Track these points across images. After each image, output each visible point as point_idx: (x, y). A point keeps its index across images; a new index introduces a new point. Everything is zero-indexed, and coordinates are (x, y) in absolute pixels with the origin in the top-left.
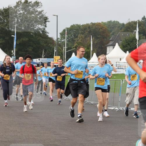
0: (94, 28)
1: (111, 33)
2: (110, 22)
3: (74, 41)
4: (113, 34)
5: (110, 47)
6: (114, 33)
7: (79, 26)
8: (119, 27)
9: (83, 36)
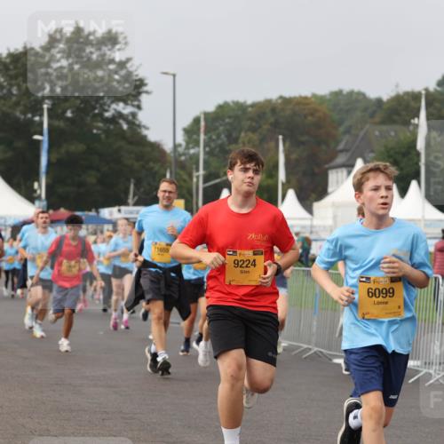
0: (288, 112)
1: (342, 129)
2: (338, 94)
3: (228, 152)
4: (348, 131)
5: (339, 170)
6: (350, 127)
7: (241, 107)
8: (365, 109)
9: (255, 137)
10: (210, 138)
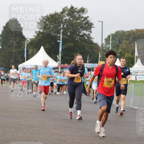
0: (138, 34)
10: (113, 42)
